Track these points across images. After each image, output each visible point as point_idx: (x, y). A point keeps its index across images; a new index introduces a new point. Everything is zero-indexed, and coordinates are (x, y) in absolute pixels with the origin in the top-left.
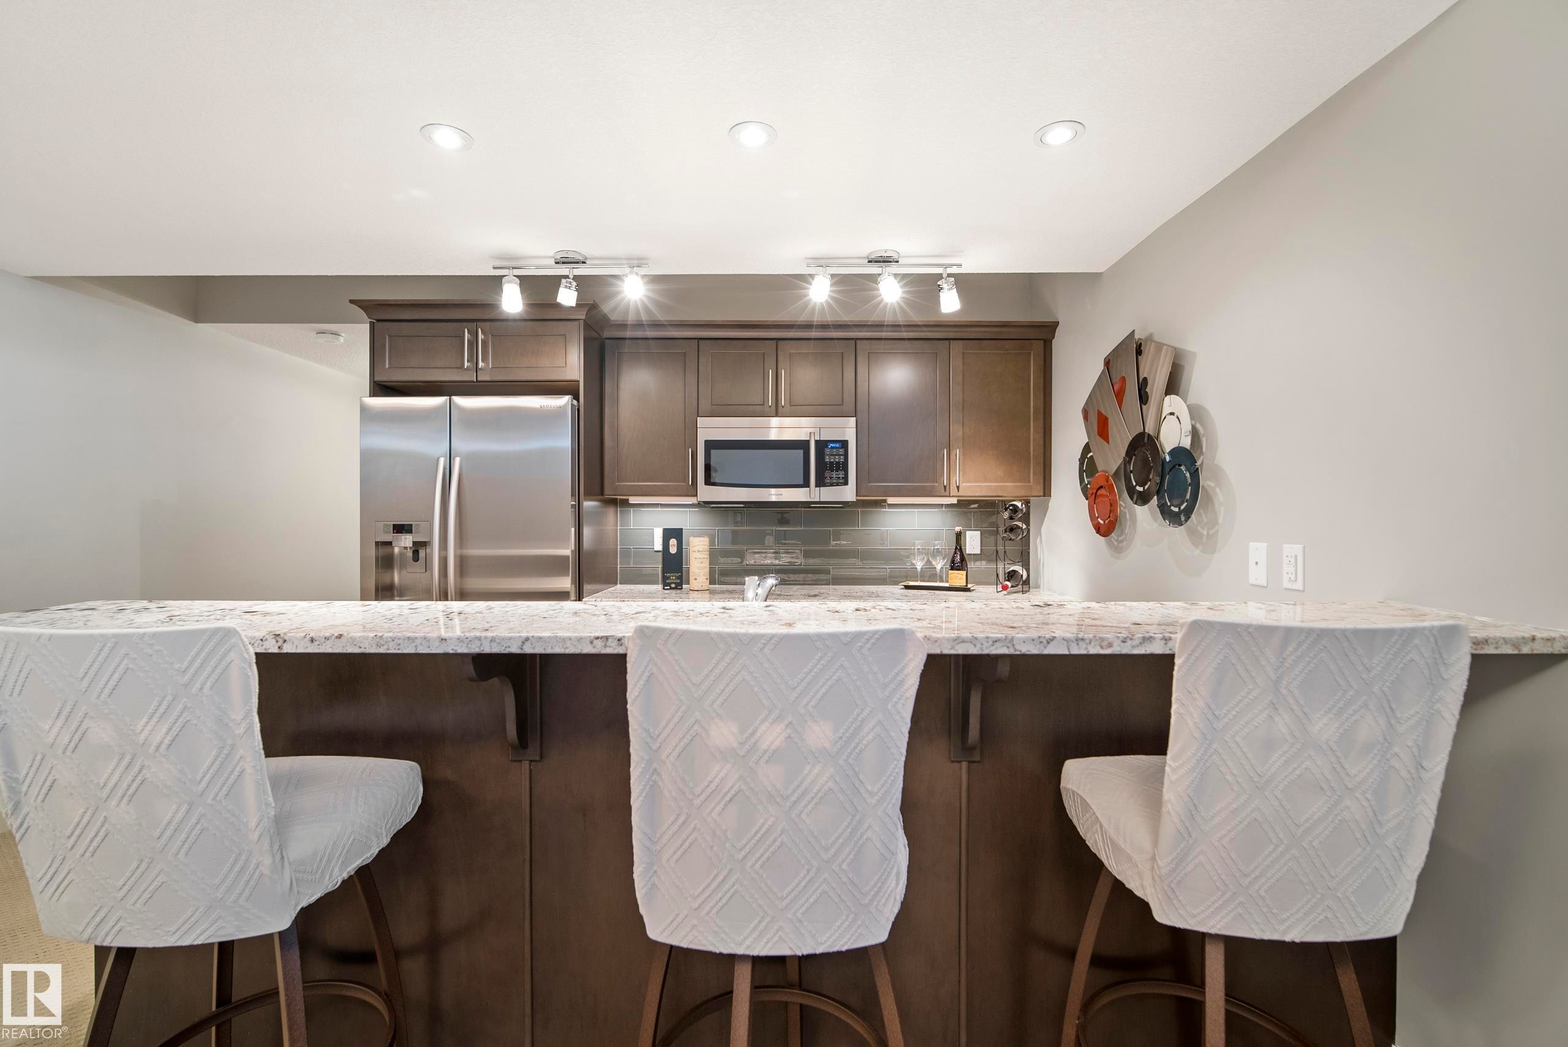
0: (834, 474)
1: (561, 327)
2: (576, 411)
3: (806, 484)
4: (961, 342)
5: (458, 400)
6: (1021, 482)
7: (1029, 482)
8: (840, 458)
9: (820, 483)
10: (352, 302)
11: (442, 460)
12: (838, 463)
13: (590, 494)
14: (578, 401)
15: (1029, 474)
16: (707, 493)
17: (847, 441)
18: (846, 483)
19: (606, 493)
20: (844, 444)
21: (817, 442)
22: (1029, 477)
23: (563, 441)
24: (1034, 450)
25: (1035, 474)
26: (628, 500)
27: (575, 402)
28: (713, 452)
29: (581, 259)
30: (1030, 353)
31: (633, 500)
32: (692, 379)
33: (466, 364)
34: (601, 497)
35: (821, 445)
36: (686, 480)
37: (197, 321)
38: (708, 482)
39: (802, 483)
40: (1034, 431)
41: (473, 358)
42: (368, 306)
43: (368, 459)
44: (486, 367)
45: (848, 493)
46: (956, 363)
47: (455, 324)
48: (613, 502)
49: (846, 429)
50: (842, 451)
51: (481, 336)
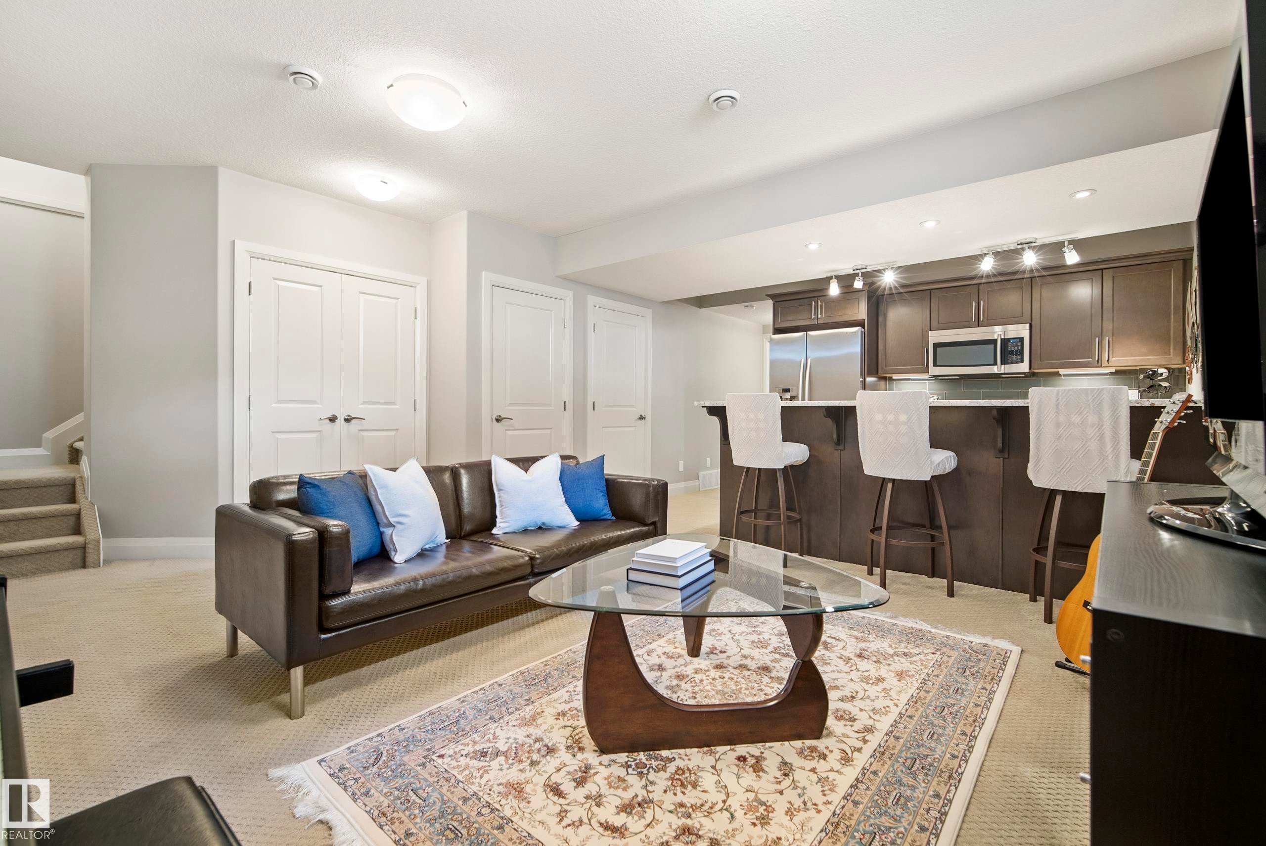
0: (1014, 357)
1: (856, 295)
2: (863, 334)
3: (995, 364)
4: (1112, 270)
5: (809, 333)
6: (1162, 355)
7: (1170, 355)
8: (1018, 348)
9: (1004, 362)
10: (766, 295)
11: (803, 360)
12: (1017, 351)
13: (870, 374)
14: (864, 329)
15: (1170, 350)
16: (934, 371)
17: (1023, 338)
18: (1022, 362)
19: (879, 372)
20: (1021, 340)
21: (1002, 340)
22: (1170, 352)
23: (856, 348)
24: (1174, 333)
25: (1174, 349)
26: (892, 377)
27: (863, 330)
28: (938, 349)
29: (864, 267)
30: (1171, 270)
31: (895, 377)
32: (927, 312)
33: (813, 317)
34: (877, 375)
35: (1005, 342)
36: (923, 364)
37: (700, 308)
38: (935, 365)
39: (993, 363)
40: (1174, 321)
41: (816, 314)
42: (772, 297)
43: (773, 363)
44: (822, 317)
45: (1024, 367)
46: (1108, 284)
47: (808, 300)
48: (885, 378)
49: (1022, 331)
50: (1019, 344)
51: (819, 303)
